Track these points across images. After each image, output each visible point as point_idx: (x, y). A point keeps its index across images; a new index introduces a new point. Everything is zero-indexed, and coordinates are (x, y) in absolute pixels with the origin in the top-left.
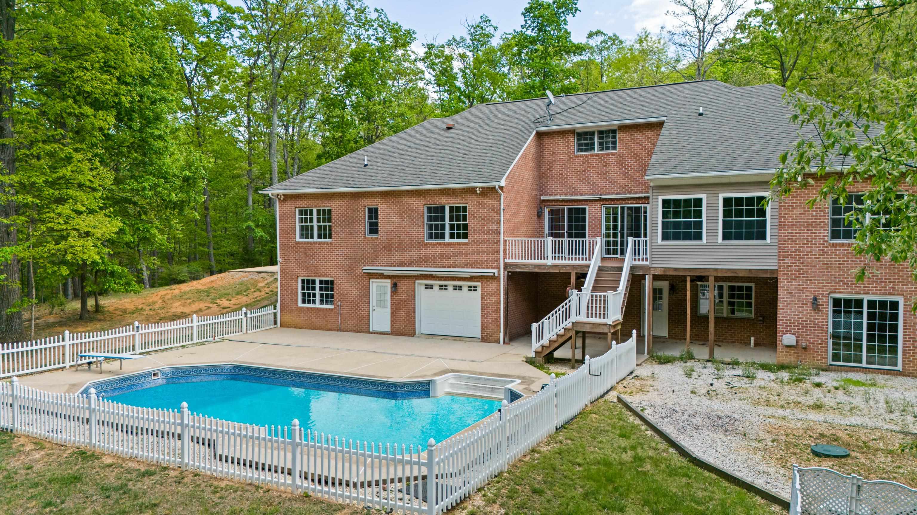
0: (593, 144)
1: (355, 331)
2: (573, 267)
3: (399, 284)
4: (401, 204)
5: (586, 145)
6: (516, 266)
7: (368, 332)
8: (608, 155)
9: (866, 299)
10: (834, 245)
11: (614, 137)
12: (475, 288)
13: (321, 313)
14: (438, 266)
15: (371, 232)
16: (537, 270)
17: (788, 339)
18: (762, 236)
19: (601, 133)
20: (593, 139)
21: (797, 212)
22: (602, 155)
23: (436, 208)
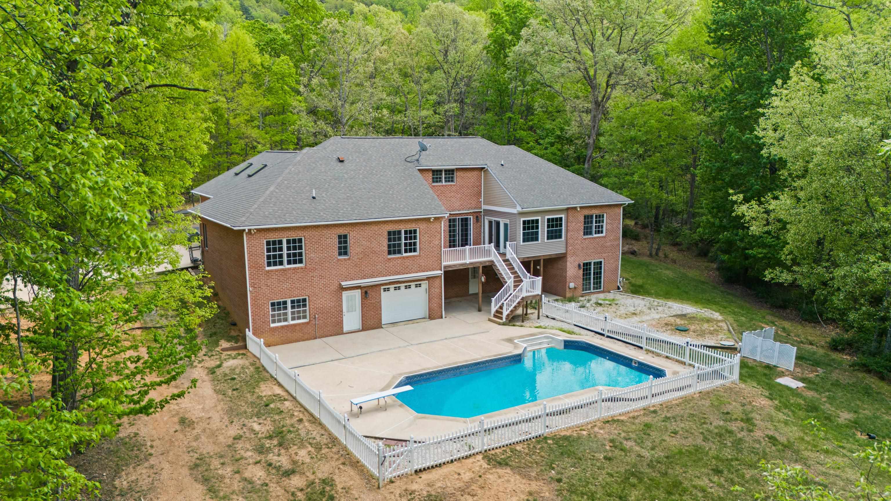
0: (440, 178)
1: (331, 335)
2: (481, 263)
3: (369, 292)
4: (369, 231)
5: (437, 178)
6: (449, 266)
7: (343, 333)
8: (451, 185)
9: (593, 261)
10: (585, 239)
11: (453, 174)
12: (420, 285)
13: (297, 328)
14: (399, 274)
15: (340, 254)
16: (461, 268)
17: (572, 285)
18: (560, 237)
19: (446, 171)
20: (441, 174)
21: (574, 224)
22: (448, 186)
23: (394, 232)
